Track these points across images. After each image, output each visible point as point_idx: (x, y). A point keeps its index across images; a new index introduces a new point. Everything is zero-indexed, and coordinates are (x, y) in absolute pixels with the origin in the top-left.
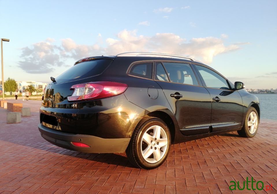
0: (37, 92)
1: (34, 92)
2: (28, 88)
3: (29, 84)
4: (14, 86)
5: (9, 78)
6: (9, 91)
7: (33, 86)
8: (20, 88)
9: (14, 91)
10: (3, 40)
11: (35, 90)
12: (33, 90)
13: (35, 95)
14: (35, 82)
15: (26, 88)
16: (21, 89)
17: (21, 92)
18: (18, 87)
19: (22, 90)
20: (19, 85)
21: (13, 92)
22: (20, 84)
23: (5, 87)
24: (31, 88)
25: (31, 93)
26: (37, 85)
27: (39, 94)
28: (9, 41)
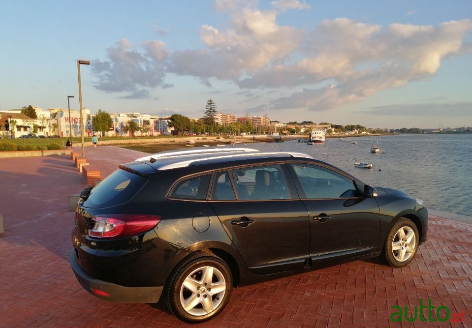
0: (141, 131)
1: (136, 131)
2: (128, 125)
3: (130, 119)
4: (107, 122)
5: (100, 111)
6: (100, 131)
7: (135, 122)
8: (116, 125)
9: (108, 131)
10: (80, 62)
11: (139, 128)
12: (135, 128)
13: (139, 136)
14: (139, 114)
15: (125, 125)
16: (118, 126)
17: (117, 131)
18: (114, 123)
19: (120, 128)
20: (114, 120)
21: (106, 132)
22: (116, 118)
23: (95, 125)
24: (133, 126)
25: (133, 132)
26: (141, 120)
27: (144, 134)
28: (89, 64)
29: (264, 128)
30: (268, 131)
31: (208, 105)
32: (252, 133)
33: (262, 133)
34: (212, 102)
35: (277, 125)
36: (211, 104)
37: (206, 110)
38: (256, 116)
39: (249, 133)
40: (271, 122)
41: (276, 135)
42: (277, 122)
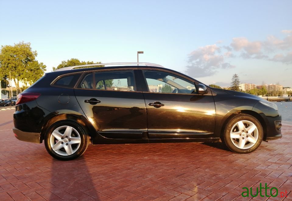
10: (139, 52)
29: (277, 92)
30: (280, 94)
31: (234, 78)
32: (267, 96)
33: (275, 95)
34: (237, 76)
35: (288, 90)
36: (236, 77)
37: (232, 81)
38: (271, 84)
39: (265, 95)
40: (284, 88)
41: (286, 96)
42: (288, 88)
